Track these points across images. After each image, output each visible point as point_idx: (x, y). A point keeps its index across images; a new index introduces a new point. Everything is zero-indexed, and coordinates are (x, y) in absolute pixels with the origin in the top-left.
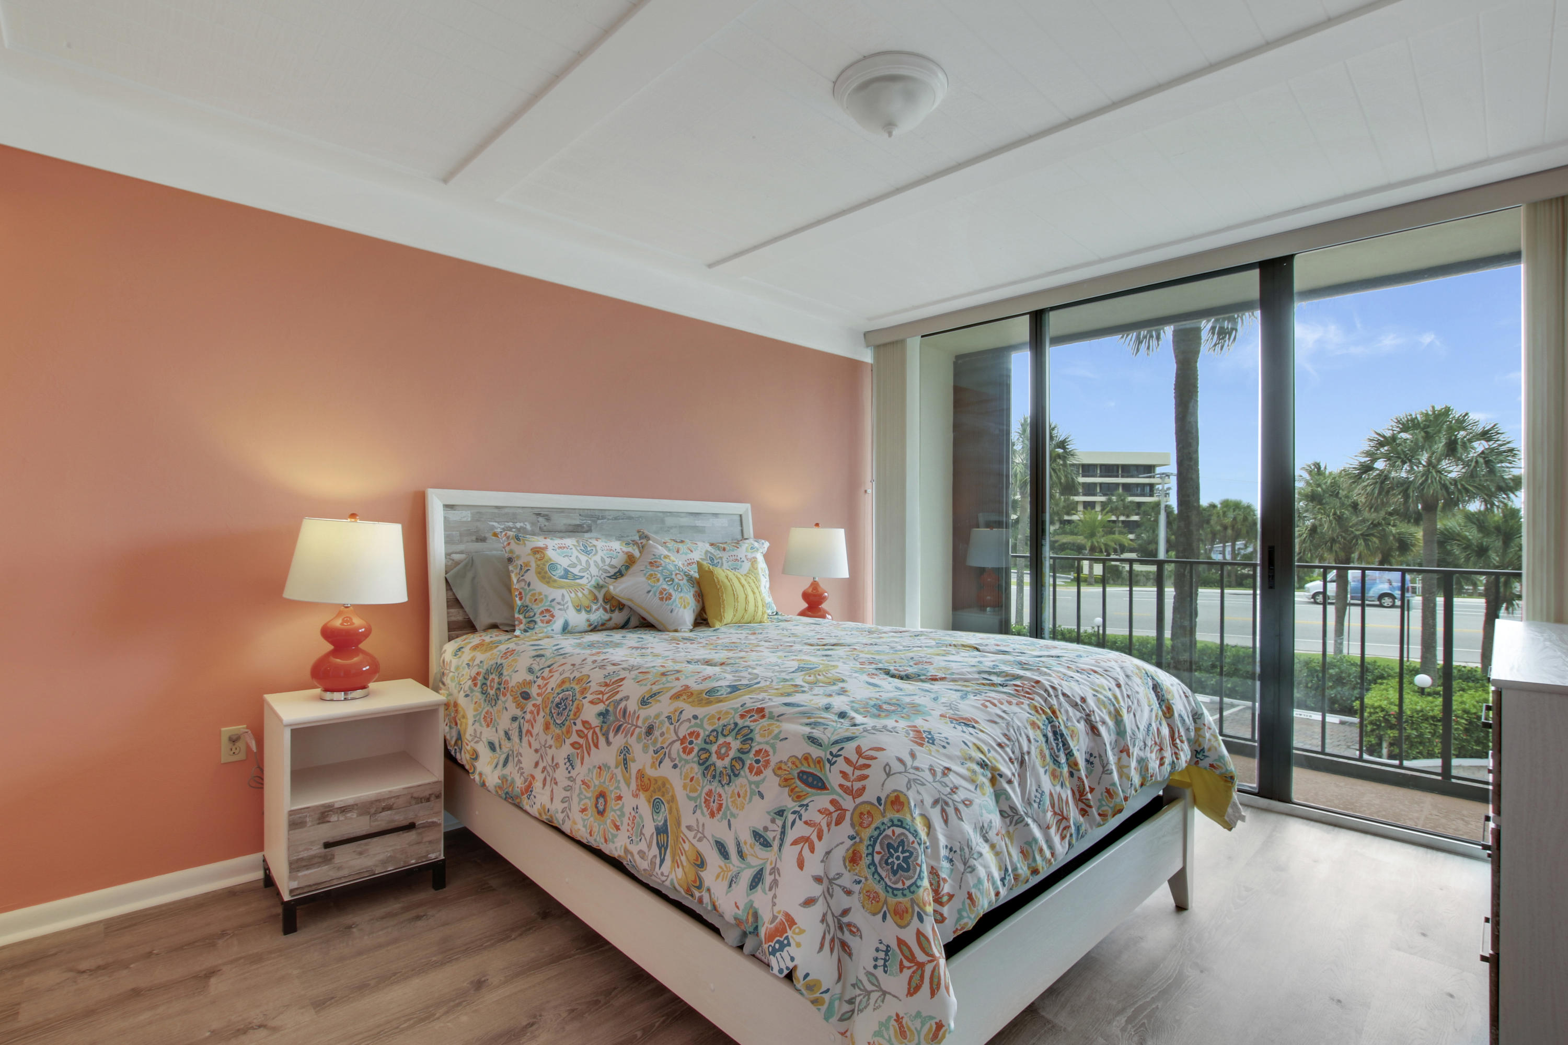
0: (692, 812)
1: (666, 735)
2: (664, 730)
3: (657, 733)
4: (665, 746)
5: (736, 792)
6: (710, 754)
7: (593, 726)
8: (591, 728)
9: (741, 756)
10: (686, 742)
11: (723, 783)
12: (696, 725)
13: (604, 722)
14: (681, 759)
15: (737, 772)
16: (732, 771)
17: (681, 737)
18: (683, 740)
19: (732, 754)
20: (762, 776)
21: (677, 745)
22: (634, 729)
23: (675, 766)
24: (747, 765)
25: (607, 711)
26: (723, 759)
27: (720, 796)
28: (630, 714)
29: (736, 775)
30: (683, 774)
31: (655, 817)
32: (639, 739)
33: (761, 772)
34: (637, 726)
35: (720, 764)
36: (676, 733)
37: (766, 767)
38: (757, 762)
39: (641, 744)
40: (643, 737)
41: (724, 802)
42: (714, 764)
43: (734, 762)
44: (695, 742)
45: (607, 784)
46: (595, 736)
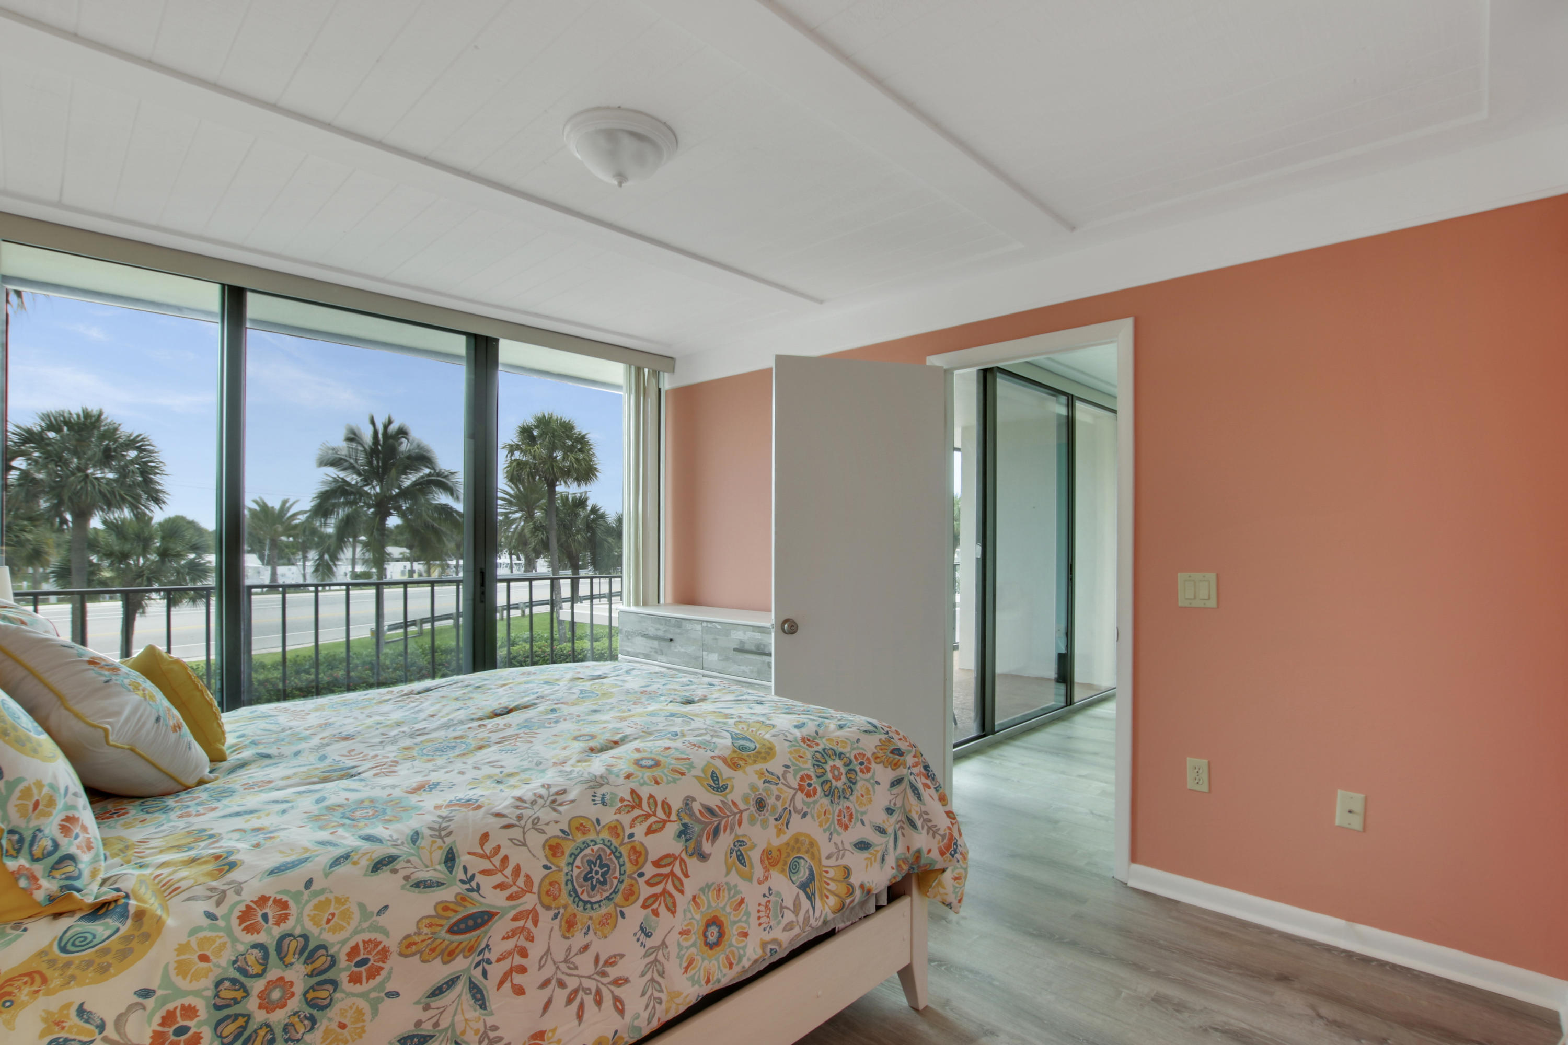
0: (828, 840)
1: (783, 796)
2: (776, 793)
3: (771, 801)
4: (787, 806)
5: (859, 795)
6: (830, 781)
7: (677, 854)
8: (676, 858)
9: (849, 767)
10: (805, 787)
11: (847, 796)
12: (796, 772)
13: (687, 840)
14: (808, 805)
15: (854, 781)
16: (851, 782)
17: (797, 787)
18: (801, 788)
19: (843, 770)
20: (872, 770)
21: (800, 796)
22: (741, 816)
23: (805, 815)
24: (858, 771)
25: (685, 825)
26: (840, 779)
27: (848, 808)
28: (719, 808)
29: (854, 783)
30: (815, 815)
31: (794, 879)
32: (752, 821)
33: (870, 768)
34: (741, 812)
35: (839, 784)
36: (790, 787)
37: (870, 763)
38: (861, 764)
39: (759, 823)
40: (757, 815)
41: (853, 811)
42: (836, 788)
43: (849, 776)
44: (812, 782)
45: (714, 904)
46: (683, 864)
